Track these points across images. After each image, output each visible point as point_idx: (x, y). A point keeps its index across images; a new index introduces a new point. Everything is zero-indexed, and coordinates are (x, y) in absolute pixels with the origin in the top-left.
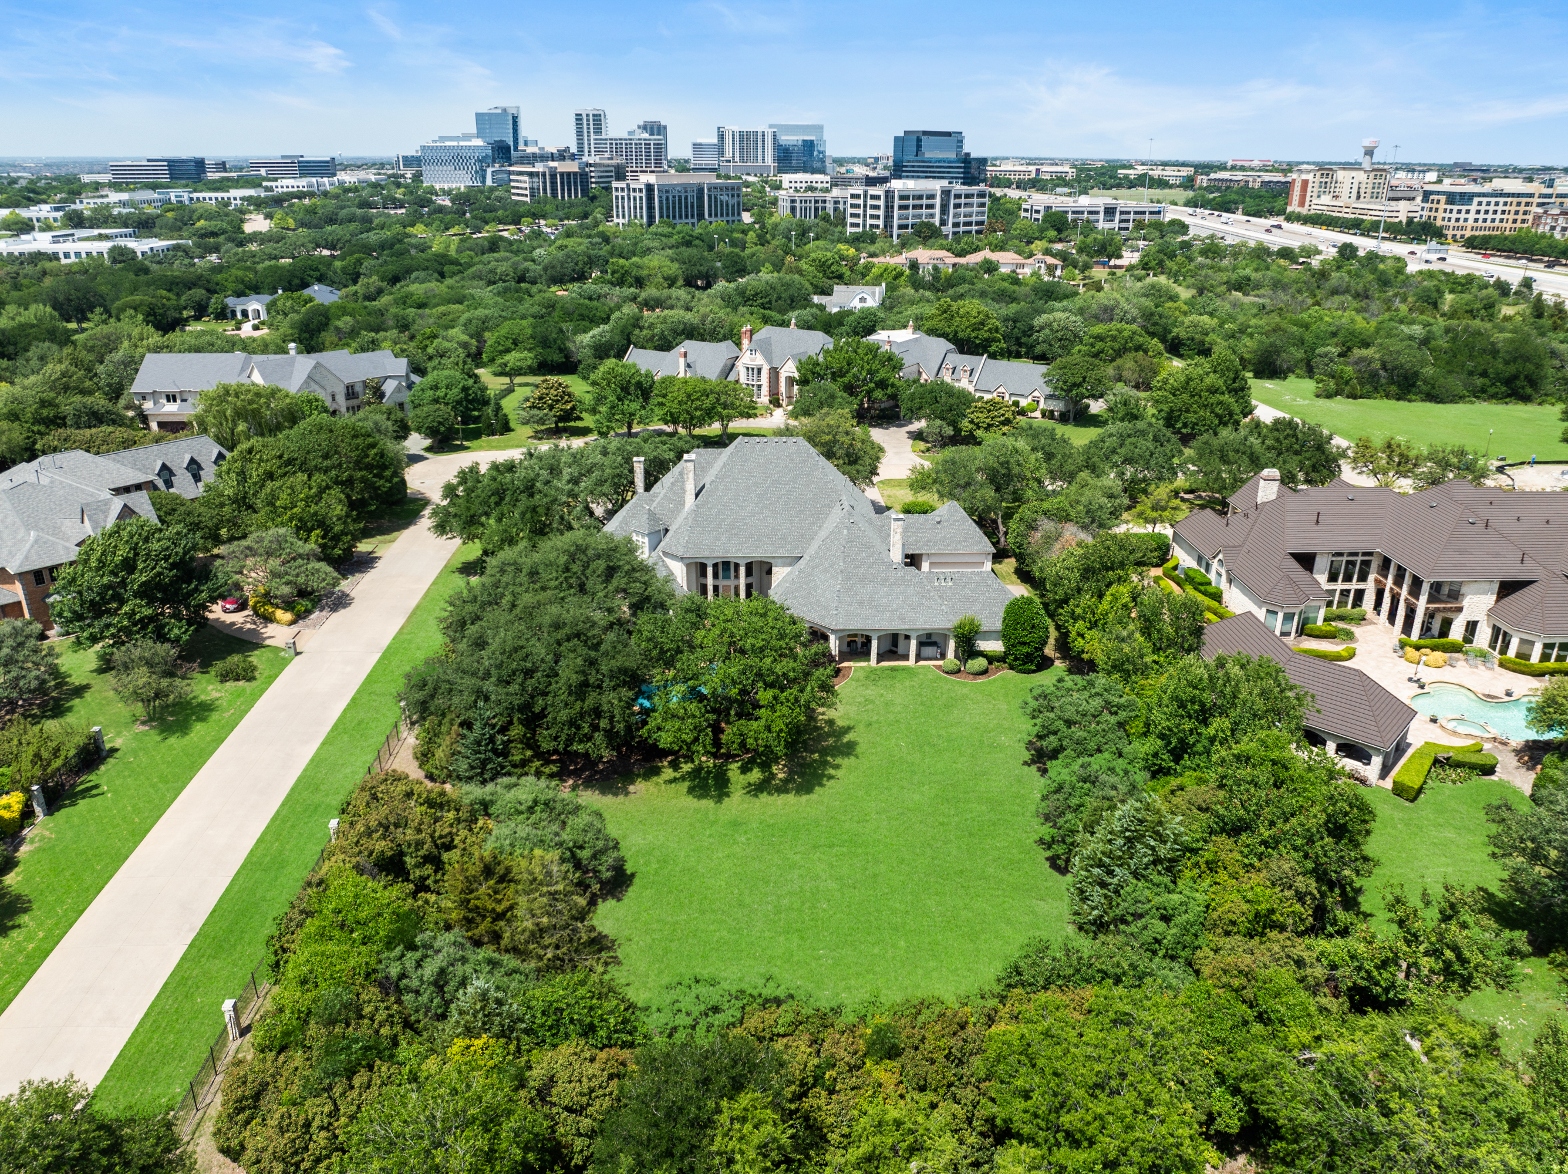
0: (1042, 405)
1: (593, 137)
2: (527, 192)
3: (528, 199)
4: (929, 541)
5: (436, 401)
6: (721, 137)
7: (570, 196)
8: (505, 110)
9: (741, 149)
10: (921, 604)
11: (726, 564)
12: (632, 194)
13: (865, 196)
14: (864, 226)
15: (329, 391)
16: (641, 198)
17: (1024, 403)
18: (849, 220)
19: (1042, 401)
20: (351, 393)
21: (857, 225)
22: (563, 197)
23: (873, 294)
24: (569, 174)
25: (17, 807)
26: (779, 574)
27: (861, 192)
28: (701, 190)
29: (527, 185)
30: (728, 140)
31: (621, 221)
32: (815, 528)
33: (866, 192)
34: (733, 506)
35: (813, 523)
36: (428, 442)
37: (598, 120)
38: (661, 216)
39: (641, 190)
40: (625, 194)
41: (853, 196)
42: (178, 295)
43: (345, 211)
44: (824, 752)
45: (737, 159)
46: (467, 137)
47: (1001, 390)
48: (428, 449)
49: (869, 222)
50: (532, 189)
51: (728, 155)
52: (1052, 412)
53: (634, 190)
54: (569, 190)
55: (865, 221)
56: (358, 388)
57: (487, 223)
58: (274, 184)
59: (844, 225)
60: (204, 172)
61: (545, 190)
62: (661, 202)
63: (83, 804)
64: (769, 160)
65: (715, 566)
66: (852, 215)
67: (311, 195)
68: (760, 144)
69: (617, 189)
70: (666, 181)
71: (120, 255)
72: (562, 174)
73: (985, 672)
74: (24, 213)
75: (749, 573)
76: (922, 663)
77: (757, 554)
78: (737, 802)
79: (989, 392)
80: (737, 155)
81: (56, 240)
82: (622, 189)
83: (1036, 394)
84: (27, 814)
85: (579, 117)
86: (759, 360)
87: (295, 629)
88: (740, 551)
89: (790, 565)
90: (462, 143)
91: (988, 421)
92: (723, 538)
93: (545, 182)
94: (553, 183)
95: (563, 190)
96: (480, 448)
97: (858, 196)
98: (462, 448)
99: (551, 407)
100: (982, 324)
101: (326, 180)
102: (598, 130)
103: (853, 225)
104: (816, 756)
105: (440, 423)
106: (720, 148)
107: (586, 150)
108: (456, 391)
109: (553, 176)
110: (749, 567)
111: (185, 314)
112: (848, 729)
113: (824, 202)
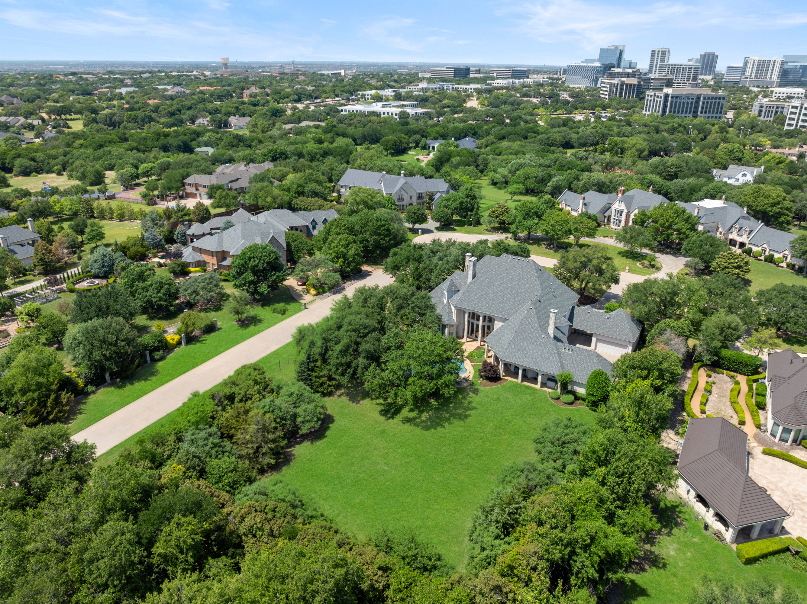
0: (788, 260)
1: (659, 63)
2: (607, 93)
3: (607, 97)
4: (599, 327)
5: (446, 206)
6: (746, 63)
7: (629, 97)
8: (617, 47)
9: (757, 70)
10: (548, 359)
11: (474, 314)
12: (656, 99)
13: (801, 108)
14: (797, 125)
15: (409, 195)
16: (660, 101)
17: (776, 256)
18: (787, 122)
19: (789, 257)
20: (420, 197)
21: (792, 125)
22: (625, 97)
23: (752, 173)
24: (631, 85)
25: (176, 340)
26: (498, 325)
27: (799, 105)
28: (699, 97)
29: (608, 90)
30: (750, 66)
31: (647, 113)
32: (520, 306)
33: (802, 105)
34: (486, 287)
35: (520, 304)
36: (438, 225)
37: (664, 54)
38: (670, 112)
39: (661, 97)
40: (652, 98)
41: (793, 107)
42: (410, 137)
43: (512, 99)
44: (453, 416)
45: (753, 76)
46: (593, 61)
47: (765, 246)
48: (437, 229)
49: (800, 123)
50: (610, 91)
51: (748, 74)
52: (794, 266)
53: (658, 97)
54: (629, 93)
55: (797, 123)
56: (424, 195)
57: (576, 109)
58: (492, 82)
59: (783, 125)
60: (469, 74)
61: (616, 93)
62: (671, 105)
63: (198, 345)
64: (775, 78)
65: (469, 313)
66: (790, 119)
67: (506, 88)
68: (771, 68)
69: (648, 96)
70: (678, 92)
71: (404, 115)
72: (627, 85)
73: (572, 403)
74: (381, 93)
75: (484, 320)
76: (545, 389)
77: (489, 313)
78: (396, 423)
79: (757, 246)
80: (754, 74)
81: (383, 106)
82: (651, 96)
83: (786, 252)
84: (179, 343)
85: (653, 52)
86: (623, 207)
87: (315, 298)
88: (481, 310)
89: (503, 322)
90: (589, 65)
91: (726, 265)
92: (476, 301)
93: (617, 89)
94: (621, 89)
95: (626, 93)
96: (461, 232)
97: (796, 107)
98: (453, 230)
99: (497, 217)
100: (779, 203)
101: (517, 81)
102: (663, 60)
103: (789, 125)
104: (447, 415)
105: (442, 217)
106: (743, 70)
107: (654, 70)
108: (457, 202)
109: (622, 85)
110: (484, 317)
111: (411, 145)
112: (473, 408)
113: (783, 108)
